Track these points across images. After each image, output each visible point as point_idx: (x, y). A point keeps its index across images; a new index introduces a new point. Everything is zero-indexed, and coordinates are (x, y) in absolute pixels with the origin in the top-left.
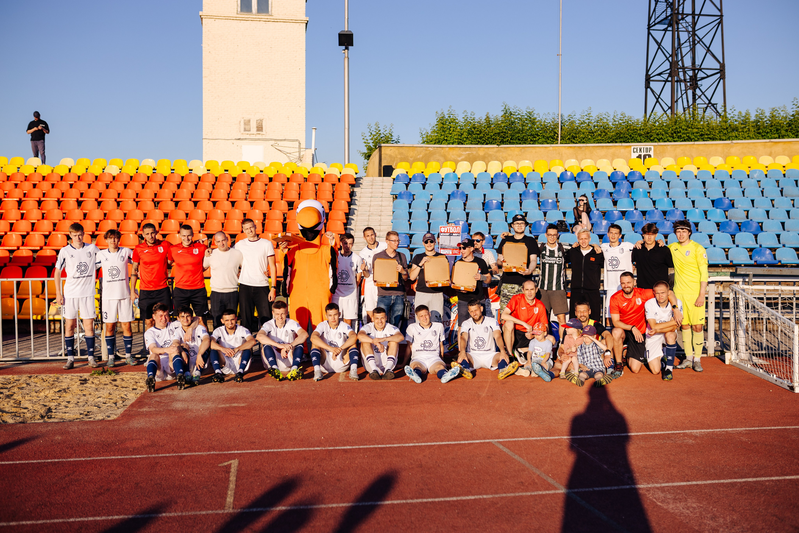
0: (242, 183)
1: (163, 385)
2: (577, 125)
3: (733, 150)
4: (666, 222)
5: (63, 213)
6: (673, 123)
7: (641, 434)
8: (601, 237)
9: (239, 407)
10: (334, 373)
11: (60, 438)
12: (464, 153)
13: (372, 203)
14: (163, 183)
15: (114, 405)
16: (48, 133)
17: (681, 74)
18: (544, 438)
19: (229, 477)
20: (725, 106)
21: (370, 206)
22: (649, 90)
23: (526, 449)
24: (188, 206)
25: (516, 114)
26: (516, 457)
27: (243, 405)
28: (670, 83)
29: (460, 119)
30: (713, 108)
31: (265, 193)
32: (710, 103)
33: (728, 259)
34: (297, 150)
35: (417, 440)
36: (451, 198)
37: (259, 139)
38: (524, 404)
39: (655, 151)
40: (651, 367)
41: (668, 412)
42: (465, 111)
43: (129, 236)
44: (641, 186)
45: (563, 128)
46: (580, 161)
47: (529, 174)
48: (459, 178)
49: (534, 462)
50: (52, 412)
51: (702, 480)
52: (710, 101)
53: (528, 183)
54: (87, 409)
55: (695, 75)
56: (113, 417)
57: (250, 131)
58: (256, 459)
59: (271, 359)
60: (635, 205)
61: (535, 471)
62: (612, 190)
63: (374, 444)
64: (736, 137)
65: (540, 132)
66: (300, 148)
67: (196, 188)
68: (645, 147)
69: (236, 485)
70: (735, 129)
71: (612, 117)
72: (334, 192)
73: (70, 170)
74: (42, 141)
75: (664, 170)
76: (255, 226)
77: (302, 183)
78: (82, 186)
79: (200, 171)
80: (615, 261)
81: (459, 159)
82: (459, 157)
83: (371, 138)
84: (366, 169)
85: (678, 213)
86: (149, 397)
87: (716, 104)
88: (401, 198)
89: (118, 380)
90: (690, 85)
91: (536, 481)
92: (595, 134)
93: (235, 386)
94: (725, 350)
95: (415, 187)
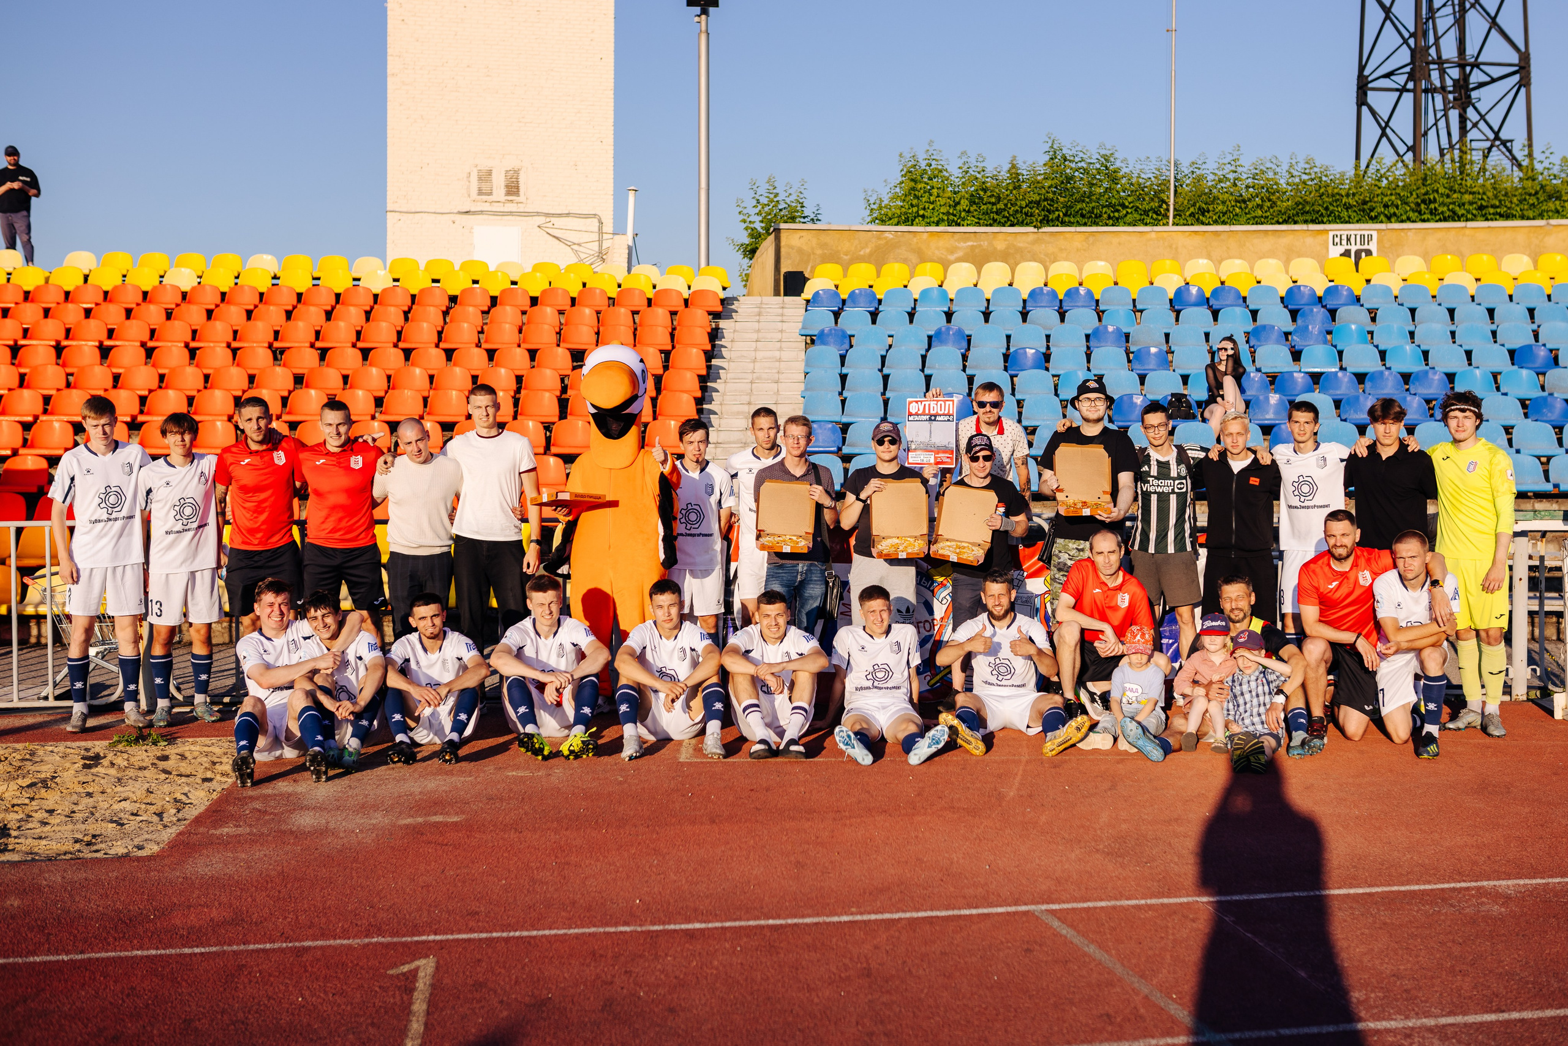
0: (471, 309)
1: (275, 771)
2: (1210, 184)
3: (1550, 240)
4: (1409, 398)
5: (68, 375)
6: (1420, 182)
7: (1379, 889)
8: (1266, 430)
9: (446, 824)
10: (669, 740)
11: (16, 904)
12: (962, 244)
13: (760, 355)
14: (295, 307)
15: (156, 819)
16: (38, 195)
17: (1435, 76)
18: (1154, 901)
19: (411, 1003)
20: (1530, 146)
21: (754, 361)
22: (1364, 109)
23: (1115, 929)
24: (350, 358)
25: (1077, 159)
26: (1092, 949)
27: (455, 819)
28: (1411, 95)
29: (954, 172)
30: (1504, 150)
31: (520, 331)
32: (1497, 138)
33: (1547, 479)
34: (595, 237)
35: (858, 907)
36: (933, 344)
37: (511, 213)
38: (1104, 818)
39: (1379, 242)
40: (1390, 728)
41: (1436, 836)
42: (964, 153)
43: (214, 425)
44: (1352, 319)
45: (1179, 190)
46: (1218, 263)
47: (1105, 291)
48: (951, 300)
49: (1134, 961)
50: (9, 835)
51: (1532, 1008)
52: (1497, 134)
53: (1103, 312)
54: (93, 827)
55: (1466, 77)
56: (152, 849)
57: (490, 194)
58: (478, 956)
59: (522, 710)
60: (1341, 360)
61: (1136, 985)
62: (1289, 326)
63: (758, 918)
64: (1558, 212)
65: (1130, 199)
66: (600, 232)
67: (368, 319)
68: (1359, 233)
69: (426, 1024)
70: (1555, 195)
71: (1285, 167)
72: (674, 329)
73: (86, 278)
74: (25, 213)
75: (1402, 284)
76: (497, 406)
77: (604, 308)
78: (113, 314)
79: (377, 279)
80: (1307, 486)
81: (952, 258)
82: (952, 253)
83: (757, 210)
84: (746, 279)
85: (1437, 377)
86: (239, 799)
87: (1511, 141)
88: (824, 343)
89: (172, 757)
90: (1455, 99)
91: (1142, 1011)
92: (1250, 205)
93: (440, 772)
94: (1551, 687)
95: (855, 319)
